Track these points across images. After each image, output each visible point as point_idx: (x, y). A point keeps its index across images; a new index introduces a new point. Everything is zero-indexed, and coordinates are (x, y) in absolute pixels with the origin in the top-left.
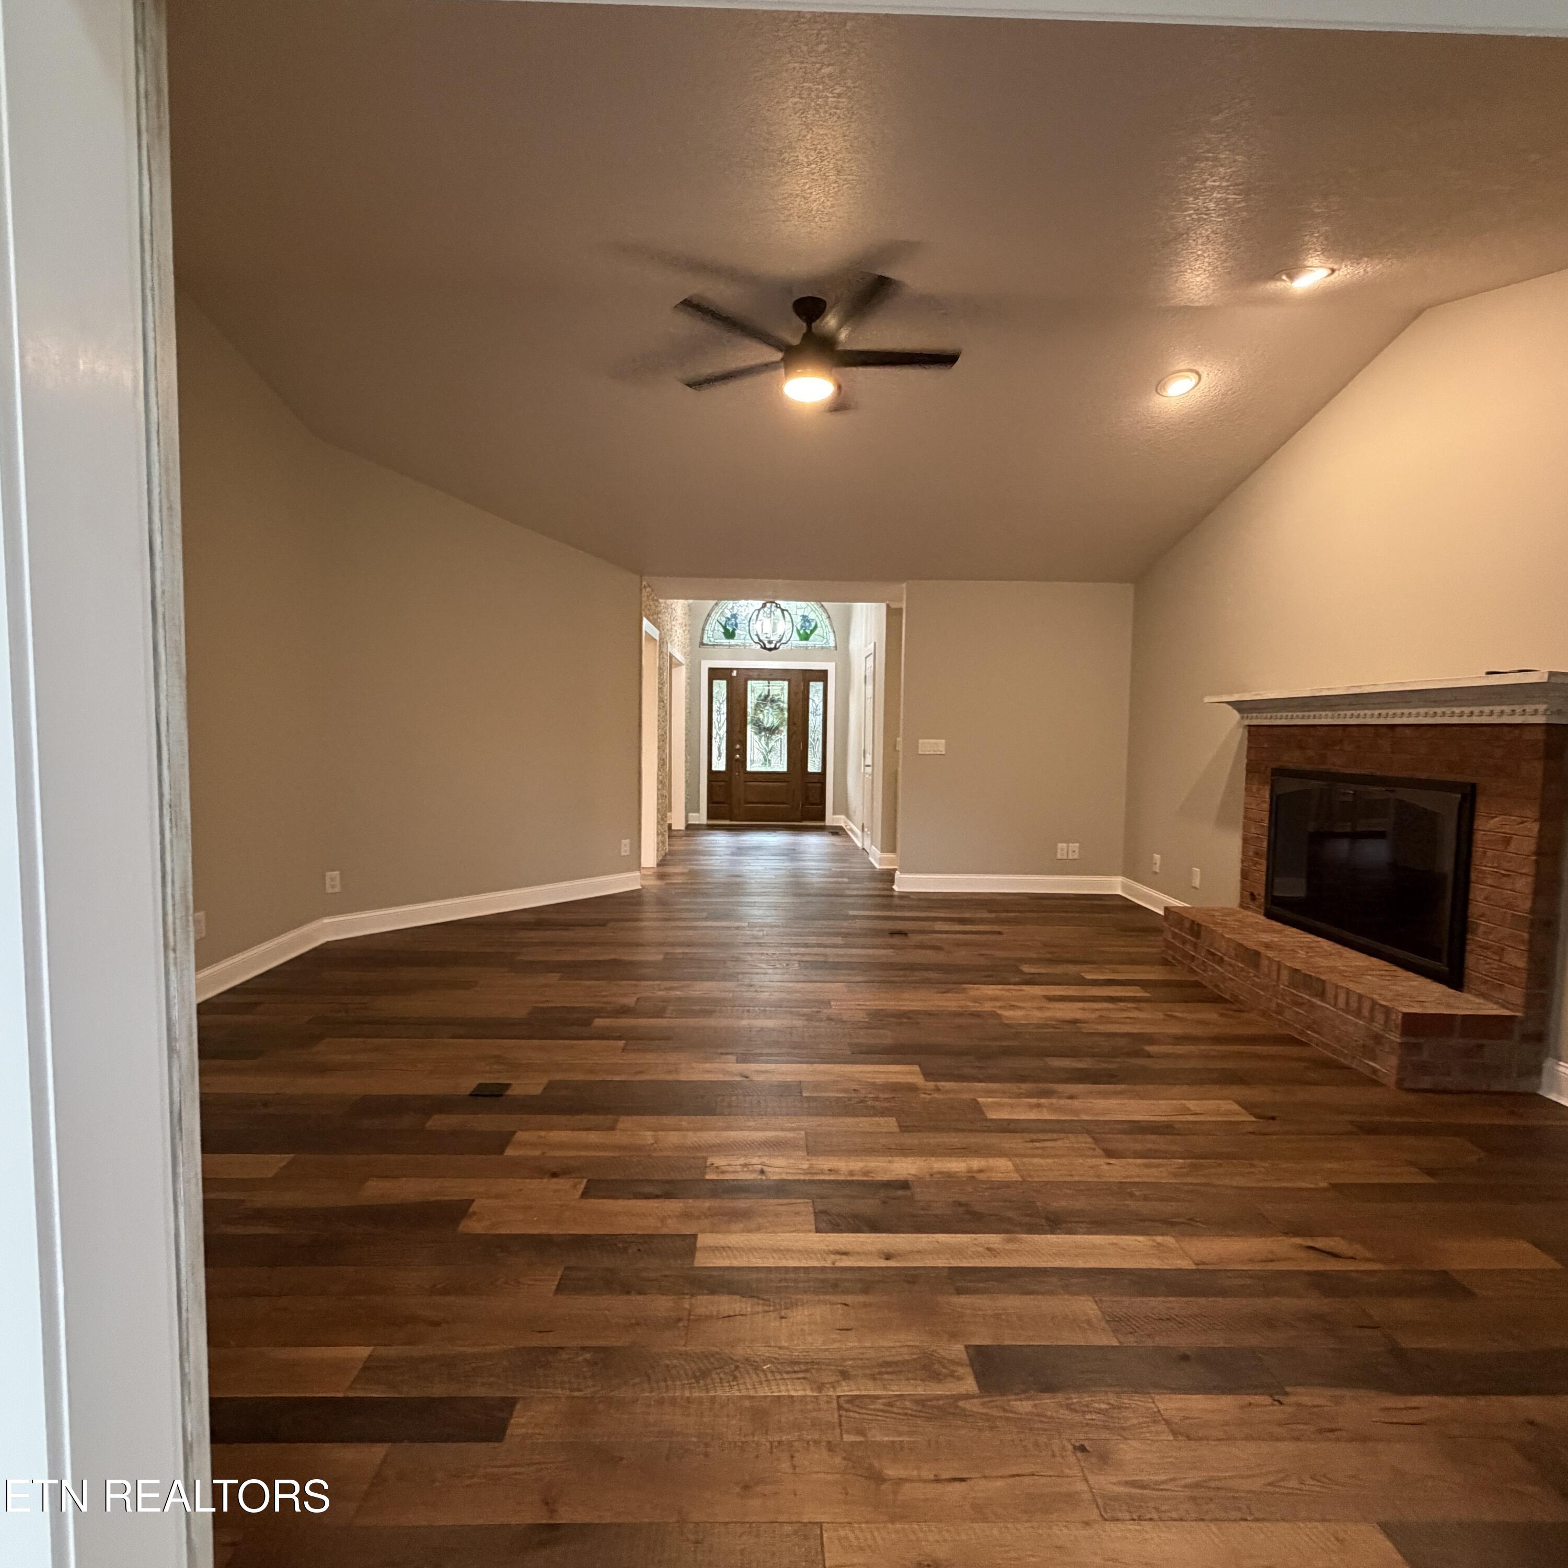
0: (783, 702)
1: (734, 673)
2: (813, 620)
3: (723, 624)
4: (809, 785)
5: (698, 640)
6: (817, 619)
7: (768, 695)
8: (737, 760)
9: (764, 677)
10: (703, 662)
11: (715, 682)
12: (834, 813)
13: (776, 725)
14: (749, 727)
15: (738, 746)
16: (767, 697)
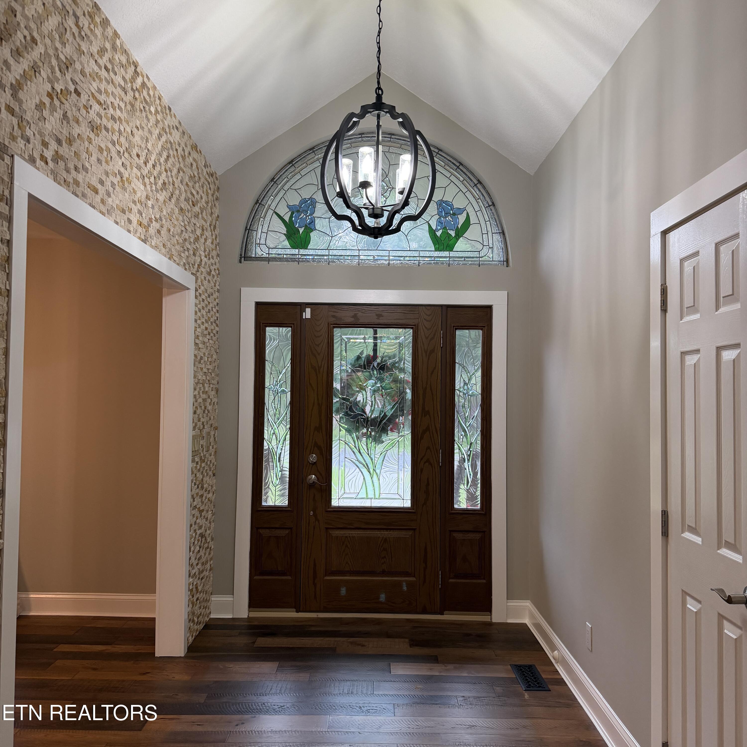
0: (402, 370)
1: (308, 314)
2: (461, 211)
3: (287, 218)
4: (455, 535)
5: (237, 251)
6: (470, 209)
7: (375, 357)
8: (312, 485)
9: (366, 321)
10: (244, 290)
11: (270, 331)
12: (510, 596)
13: (389, 414)
14: (336, 418)
15: (313, 458)
16: (370, 360)
